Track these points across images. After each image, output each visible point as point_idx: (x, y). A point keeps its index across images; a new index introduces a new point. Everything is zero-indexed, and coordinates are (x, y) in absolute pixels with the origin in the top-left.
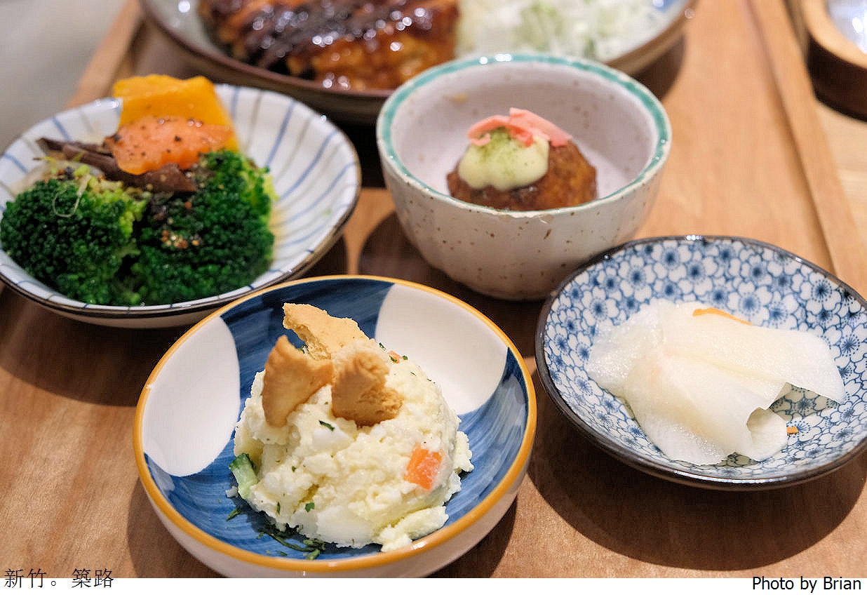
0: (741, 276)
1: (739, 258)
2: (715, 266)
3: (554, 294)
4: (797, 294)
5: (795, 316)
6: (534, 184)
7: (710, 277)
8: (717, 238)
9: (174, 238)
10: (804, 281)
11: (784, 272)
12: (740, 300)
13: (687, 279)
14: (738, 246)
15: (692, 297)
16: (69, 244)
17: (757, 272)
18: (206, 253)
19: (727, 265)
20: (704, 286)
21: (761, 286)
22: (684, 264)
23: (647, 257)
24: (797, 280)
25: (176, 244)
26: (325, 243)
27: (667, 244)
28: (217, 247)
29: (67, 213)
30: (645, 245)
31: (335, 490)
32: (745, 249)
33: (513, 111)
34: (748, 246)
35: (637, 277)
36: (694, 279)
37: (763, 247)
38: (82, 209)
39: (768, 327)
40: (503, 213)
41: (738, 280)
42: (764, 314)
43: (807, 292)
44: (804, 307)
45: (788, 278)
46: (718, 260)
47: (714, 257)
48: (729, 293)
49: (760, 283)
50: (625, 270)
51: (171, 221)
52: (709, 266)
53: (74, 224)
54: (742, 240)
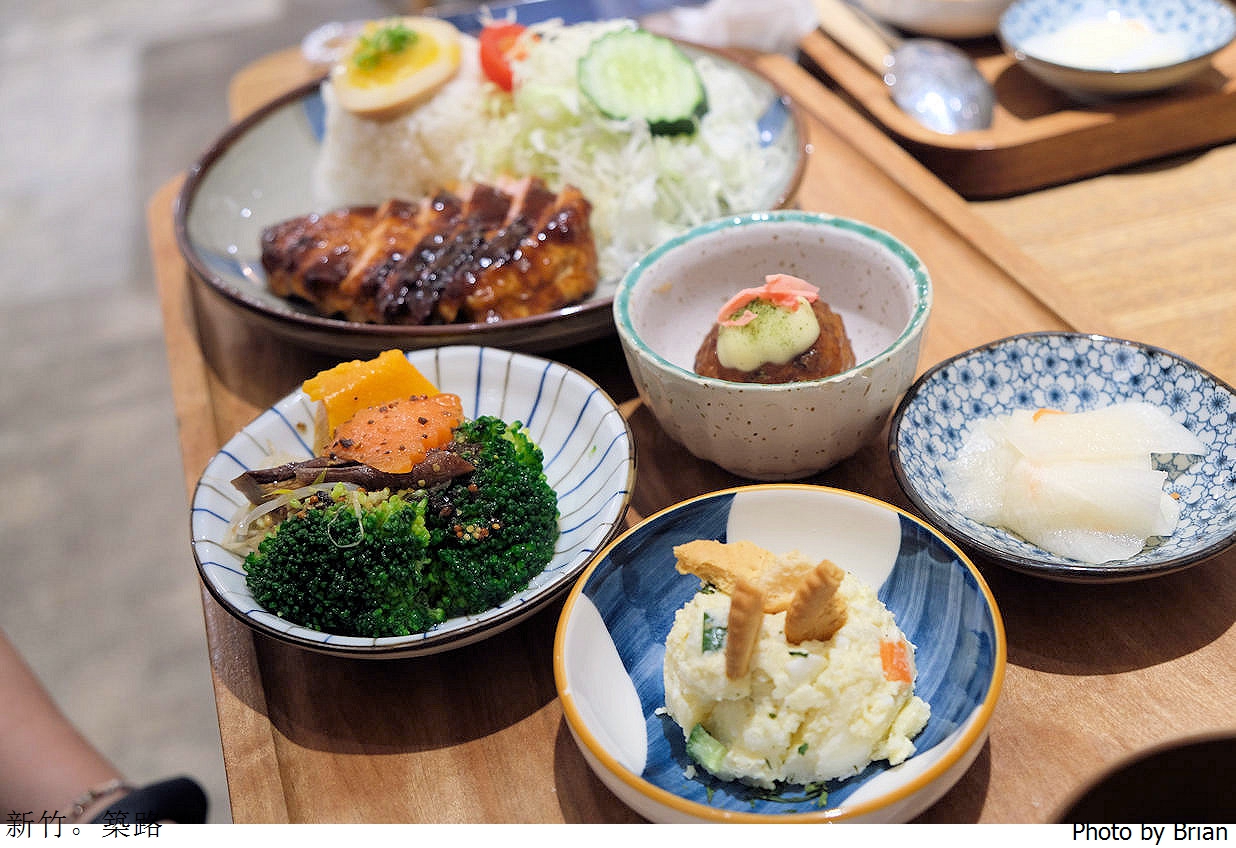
0: (1036, 372)
1: (1027, 355)
2: (1008, 370)
3: (893, 447)
4: (1099, 370)
5: (1106, 392)
6: (812, 347)
7: (1007, 382)
8: (1000, 342)
9: (470, 529)
10: (1100, 356)
11: (1076, 353)
12: (1045, 395)
13: (988, 392)
14: (1022, 343)
15: (1000, 408)
16: (363, 575)
17: (1050, 362)
18: (509, 534)
19: (1019, 365)
20: (1006, 394)
21: (1060, 374)
22: (980, 378)
23: (946, 383)
24: (1093, 356)
25: (477, 535)
26: (632, 479)
27: (958, 363)
28: (517, 523)
29: (351, 541)
30: (940, 372)
31: (830, 720)
32: (1030, 343)
33: (769, 278)
34: (1032, 340)
35: (945, 406)
36: (994, 389)
37: (1046, 336)
38: (367, 530)
39: (1084, 411)
40: (824, 382)
41: (1035, 377)
42: (1074, 400)
43: (1108, 365)
44: (1111, 380)
45: (1083, 358)
46: (1009, 363)
47: (1005, 362)
48: (1031, 392)
49: (1057, 373)
50: (933, 404)
51: (459, 513)
52: (1003, 372)
53: (364, 552)
54: (1024, 337)
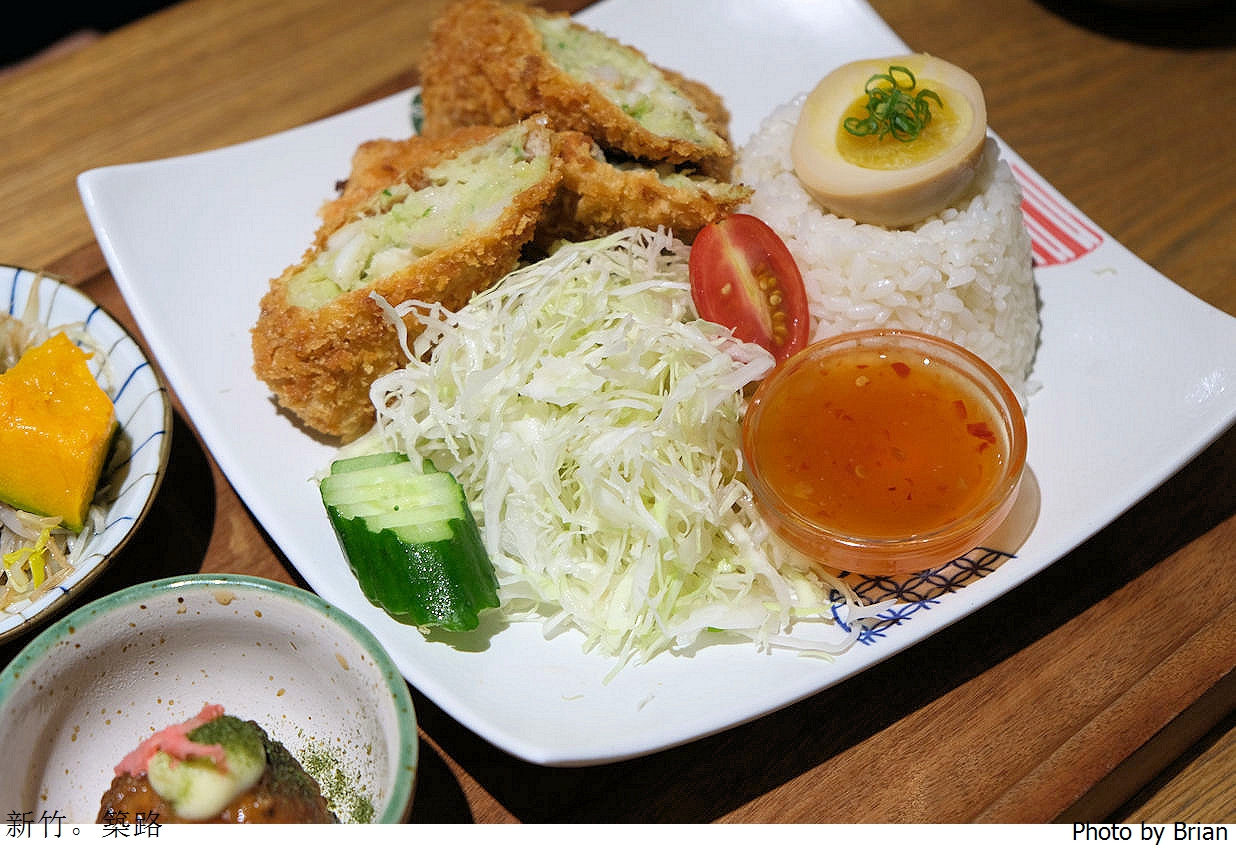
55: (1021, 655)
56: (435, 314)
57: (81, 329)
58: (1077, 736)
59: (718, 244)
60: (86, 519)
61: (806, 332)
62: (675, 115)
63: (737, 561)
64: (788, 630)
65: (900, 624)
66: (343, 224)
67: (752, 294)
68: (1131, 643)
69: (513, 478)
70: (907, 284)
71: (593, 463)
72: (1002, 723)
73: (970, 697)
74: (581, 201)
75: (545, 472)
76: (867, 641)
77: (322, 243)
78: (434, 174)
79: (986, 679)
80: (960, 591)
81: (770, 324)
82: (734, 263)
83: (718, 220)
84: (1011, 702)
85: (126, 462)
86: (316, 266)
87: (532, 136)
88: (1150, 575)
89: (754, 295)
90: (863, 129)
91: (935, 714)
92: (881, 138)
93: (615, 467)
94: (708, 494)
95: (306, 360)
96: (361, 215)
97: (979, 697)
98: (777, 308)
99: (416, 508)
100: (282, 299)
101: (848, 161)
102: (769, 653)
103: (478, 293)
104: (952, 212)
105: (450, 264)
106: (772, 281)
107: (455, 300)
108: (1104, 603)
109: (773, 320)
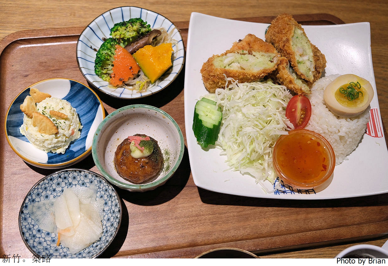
55: (308, 209)
56: (235, 83)
57: (177, 42)
58: (305, 233)
59: (297, 101)
60: (155, 82)
61: (306, 125)
62: (307, 68)
63: (263, 162)
64: (264, 181)
65: (284, 194)
66: (232, 52)
67: (299, 113)
68: (330, 220)
69: (231, 122)
70: (330, 129)
71: (244, 132)
72: (295, 220)
73: (292, 211)
74: (278, 74)
75: (237, 125)
76: (276, 193)
77: (226, 54)
78: (254, 53)
79: (298, 209)
80: (300, 194)
81: (299, 120)
82: (298, 106)
83: (301, 95)
84: (299, 217)
85: (169, 74)
86: (222, 58)
87: (275, 57)
88: (344, 208)
89: (299, 114)
90: (343, 92)
91: (284, 210)
92: (345, 96)
93: (248, 135)
94: (262, 149)
95: (209, 75)
96: (236, 52)
97: (294, 212)
98: (302, 118)
99: (210, 118)
100: (212, 61)
101: (335, 97)
102: (257, 184)
103: (247, 82)
104: (349, 120)
105: (244, 74)
106: (304, 113)
107: (242, 81)
108: (331, 208)
109: (300, 120)
